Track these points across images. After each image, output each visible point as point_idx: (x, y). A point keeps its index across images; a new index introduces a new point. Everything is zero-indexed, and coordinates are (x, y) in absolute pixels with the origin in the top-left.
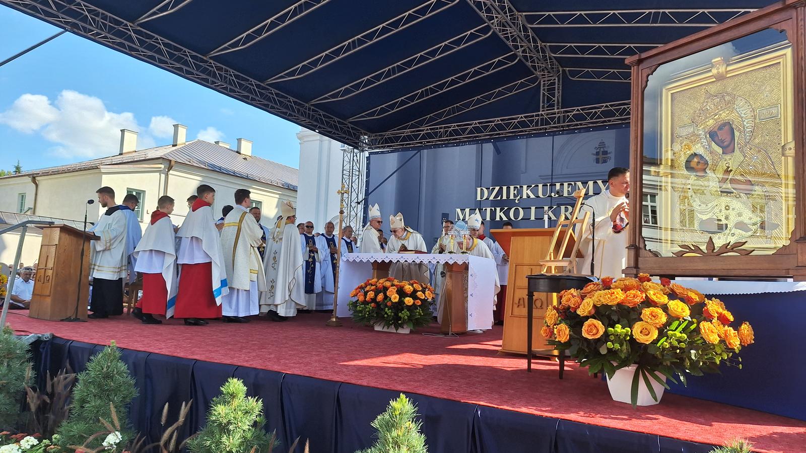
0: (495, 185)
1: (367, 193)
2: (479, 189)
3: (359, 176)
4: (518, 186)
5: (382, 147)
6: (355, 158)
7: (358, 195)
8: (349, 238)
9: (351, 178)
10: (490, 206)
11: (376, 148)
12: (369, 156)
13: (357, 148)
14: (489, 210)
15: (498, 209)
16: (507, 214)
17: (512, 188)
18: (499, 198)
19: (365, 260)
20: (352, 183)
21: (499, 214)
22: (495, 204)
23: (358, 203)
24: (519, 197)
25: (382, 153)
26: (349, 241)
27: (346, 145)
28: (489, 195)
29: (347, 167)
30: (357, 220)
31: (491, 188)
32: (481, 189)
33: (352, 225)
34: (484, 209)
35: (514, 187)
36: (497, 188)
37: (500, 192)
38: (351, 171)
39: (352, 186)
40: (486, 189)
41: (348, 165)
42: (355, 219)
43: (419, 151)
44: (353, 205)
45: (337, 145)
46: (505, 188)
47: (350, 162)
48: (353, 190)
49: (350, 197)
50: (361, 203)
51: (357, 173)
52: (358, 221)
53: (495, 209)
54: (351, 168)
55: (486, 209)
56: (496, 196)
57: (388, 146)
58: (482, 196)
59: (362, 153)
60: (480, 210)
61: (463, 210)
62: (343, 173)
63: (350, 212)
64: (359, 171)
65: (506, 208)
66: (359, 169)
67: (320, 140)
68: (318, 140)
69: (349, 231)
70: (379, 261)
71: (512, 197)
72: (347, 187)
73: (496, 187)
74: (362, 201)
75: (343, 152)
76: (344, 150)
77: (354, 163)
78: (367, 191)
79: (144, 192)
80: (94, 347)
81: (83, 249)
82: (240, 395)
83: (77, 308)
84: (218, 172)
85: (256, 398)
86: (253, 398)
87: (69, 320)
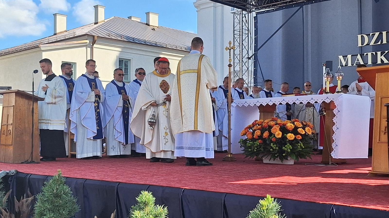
0: (374, 31)
1: (256, 49)
2: (359, 36)
3: (248, 34)
5: (268, 6)
6: (244, 19)
7: (248, 51)
8: (241, 89)
9: (241, 36)
10: (371, 51)
11: (262, 8)
12: (257, 16)
13: (245, 10)
14: (370, 54)
15: (379, 53)
16: (388, 57)
18: (379, 43)
19: (252, 105)
20: (242, 41)
21: (380, 57)
22: (376, 48)
23: (249, 58)
25: (268, 11)
26: (241, 91)
27: (235, 9)
28: (370, 41)
29: (237, 28)
30: (248, 73)
31: (371, 34)
32: (362, 36)
33: (245, 78)
34: (365, 54)
36: (377, 34)
37: (380, 37)
38: (241, 30)
39: (242, 44)
40: (367, 35)
41: (238, 26)
42: (247, 73)
43: (302, 7)
44: (245, 60)
45: (228, 9)
46: (384, 33)
47: (240, 23)
48: (243, 47)
49: (241, 53)
50: (251, 58)
51: (247, 32)
52: (250, 74)
53: (376, 54)
54: (241, 28)
55: (367, 54)
56: (376, 41)
57: (273, 6)
58: (363, 43)
59: (250, 14)
60: (362, 55)
61: (345, 57)
62: (234, 33)
63: (242, 67)
64: (248, 30)
65: (386, 52)
66: (248, 28)
67: (213, 6)
68: (212, 7)
69: (242, 83)
70: (264, 104)
72: (239, 45)
74: (252, 56)
75: (233, 14)
76: (234, 13)
77: (244, 24)
78: (256, 47)
79: (75, 63)
80: (47, 178)
81: (33, 108)
82: (150, 203)
83: (32, 153)
84: (132, 42)
85: (163, 206)
86: (160, 206)
87: (27, 162)
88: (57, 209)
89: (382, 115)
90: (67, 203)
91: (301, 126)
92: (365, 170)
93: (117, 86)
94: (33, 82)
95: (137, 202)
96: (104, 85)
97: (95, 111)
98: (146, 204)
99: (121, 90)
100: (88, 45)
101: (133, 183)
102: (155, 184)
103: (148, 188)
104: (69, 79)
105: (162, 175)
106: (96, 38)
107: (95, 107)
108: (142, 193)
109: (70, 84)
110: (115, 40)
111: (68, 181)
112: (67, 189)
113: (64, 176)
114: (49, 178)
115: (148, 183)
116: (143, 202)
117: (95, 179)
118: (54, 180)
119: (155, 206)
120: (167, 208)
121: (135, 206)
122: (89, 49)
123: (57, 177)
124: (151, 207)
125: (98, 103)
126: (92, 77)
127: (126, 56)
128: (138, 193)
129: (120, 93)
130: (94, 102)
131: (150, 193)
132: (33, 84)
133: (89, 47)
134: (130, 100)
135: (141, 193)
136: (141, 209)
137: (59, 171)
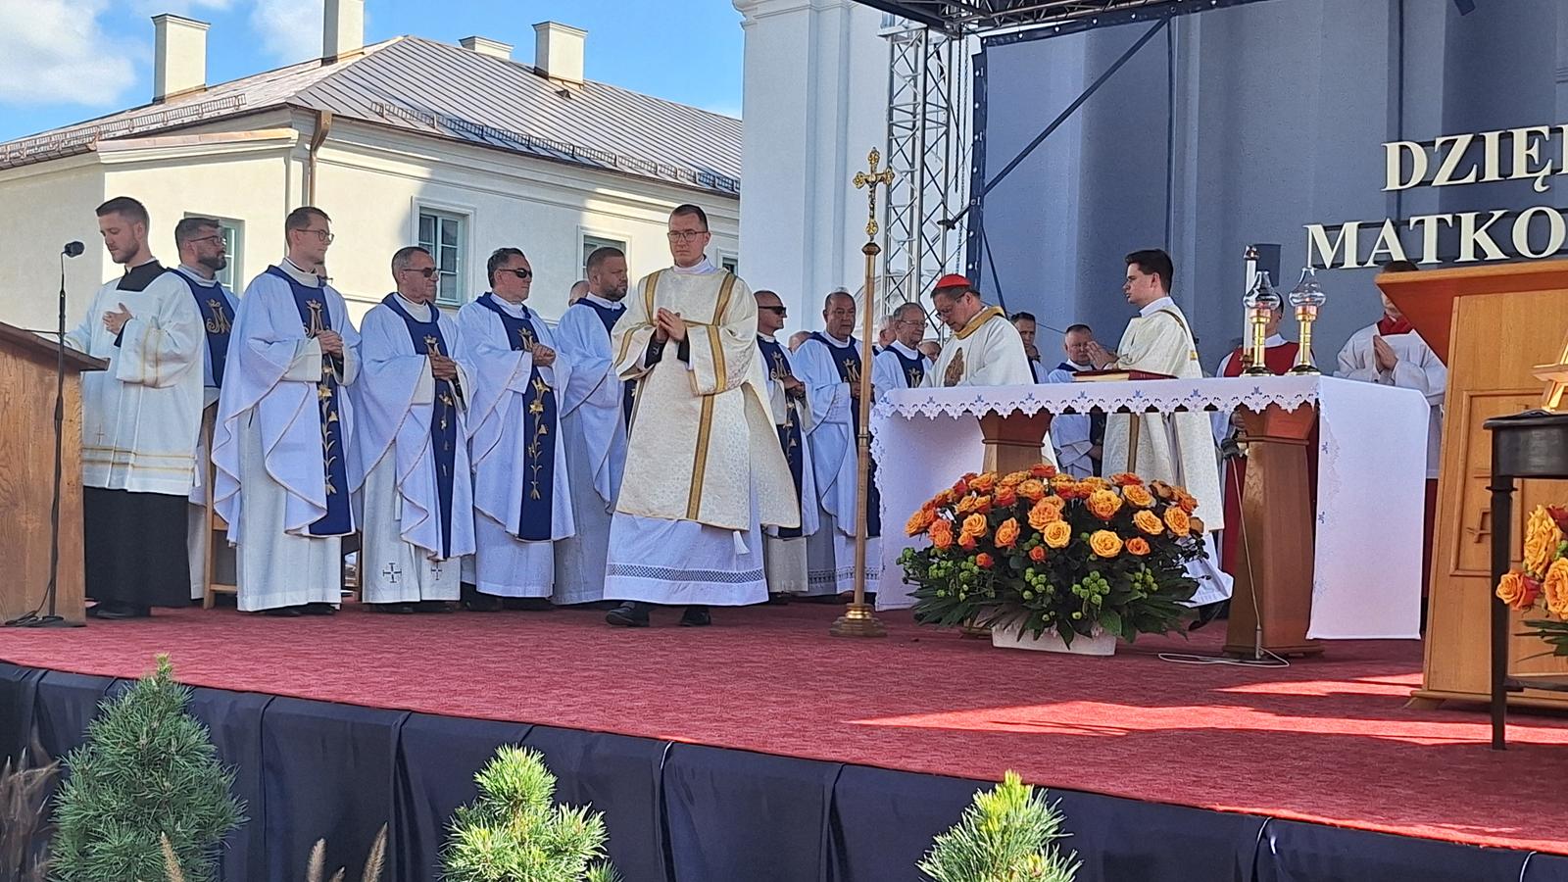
0: (1453, 129)
1: (979, 188)
2: (1393, 149)
4: (1545, 130)
5: (1030, 14)
6: (933, 63)
7: (945, 195)
8: (913, 344)
9: (919, 134)
10: (1437, 210)
11: (1007, 21)
12: (984, 51)
13: (939, 26)
14: (1431, 223)
15: (1468, 219)
16: (1501, 235)
17: (1520, 136)
18: (1471, 178)
19: (955, 412)
20: (923, 154)
21: (1471, 235)
22: (1456, 199)
23: (948, 224)
24: (1547, 171)
25: (1030, 36)
26: (912, 356)
27: (899, 19)
28: (1433, 169)
29: (904, 98)
31: (1439, 141)
32: (1402, 147)
34: (1413, 220)
35: (1529, 133)
36: (1463, 141)
37: (1474, 155)
38: (919, 109)
39: (923, 163)
40: (1422, 144)
41: (909, 90)
43: (1166, 21)
44: (931, 231)
45: (869, 18)
46: (1492, 139)
47: (915, 78)
48: (927, 178)
49: (917, 202)
50: (957, 225)
51: (942, 117)
53: (1457, 221)
54: (920, 99)
55: (1422, 221)
56: (1459, 172)
57: (1049, 12)
58: (1405, 174)
59: (956, 44)
60: (1399, 226)
61: (1333, 230)
62: (891, 118)
63: (920, 257)
64: (949, 109)
65: (1497, 214)
66: (948, 101)
67: (810, 7)
69: (916, 323)
70: (1005, 412)
71: (1519, 171)
72: (908, 168)
73: (1459, 137)
74: (961, 216)
75: (887, 43)
76: (894, 37)
77: (930, 84)
78: (977, 179)
79: (239, 223)
80: (110, 686)
81: (60, 400)
82: (534, 798)
83: (53, 584)
84: (475, 144)
85: (585, 809)
86: (576, 811)
87: (30, 621)
88: (150, 814)
89: (1472, 467)
90: (191, 792)
91: (1151, 502)
92: (1400, 685)
93: (410, 321)
94: (62, 292)
95: (479, 792)
96: (356, 315)
97: (322, 421)
98: (515, 801)
99: (426, 337)
100: (293, 152)
101: (467, 714)
102: (555, 720)
103: (528, 736)
104: (208, 284)
105: (584, 685)
106: (326, 121)
107: (321, 403)
108: (501, 754)
109: (213, 304)
110: (407, 130)
111: (199, 702)
112: (193, 733)
113: (181, 679)
114: (120, 686)
115: (526, 714)
116: (503, 794)
117: (308, 695)
118: (142, 696)
119: (554, 810)
120: (603, 819)
121: (470, 808)
122: (297, 167)
123: (154, 683)
124: (536, 813)
125: (333, 386)
126: (308, 280)
127: (447, 201)
128: (486, 756)
129: (421, 348)
130: (318, 383)
131: (535, 758)
132: (62, 300)
133: (296, 158)
134: (460, 376)
135: (497, 757)
136: (494, 820)
137: (162, 661)
